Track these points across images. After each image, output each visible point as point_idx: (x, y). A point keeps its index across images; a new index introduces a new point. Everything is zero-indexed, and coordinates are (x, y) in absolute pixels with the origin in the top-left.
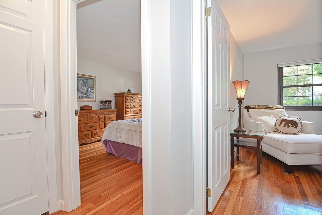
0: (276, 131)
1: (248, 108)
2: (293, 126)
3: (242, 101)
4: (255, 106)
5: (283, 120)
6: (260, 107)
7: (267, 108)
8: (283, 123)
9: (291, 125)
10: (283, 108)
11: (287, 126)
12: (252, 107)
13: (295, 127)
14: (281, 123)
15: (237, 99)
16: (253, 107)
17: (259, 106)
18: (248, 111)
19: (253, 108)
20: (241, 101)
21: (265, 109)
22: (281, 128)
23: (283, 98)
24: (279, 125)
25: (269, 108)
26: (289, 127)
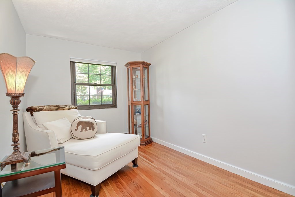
0: (73, 138)
1: (31, 110)
2: (90, 129)
3: (21, 99)
4: (43, 107)
5: (80, 123)
6: (49, 108)
7: (58, 108)
8: (80, 127)
9: (88, 128)
10: (76, 108)
11: (84, 130)
12: (38, 108)
13: (92, 129)
14: (77, 127)
15: (8, 94)
16: (40, 108)
17: (48, 106)
18: (32, 115)
19: (40, 110)
20: (18, 99)
21: (57, 110)
22: (78, 133)
23: (77, 96)
24: (76, 130)
25: (61, 109)
26: (86, 130)
